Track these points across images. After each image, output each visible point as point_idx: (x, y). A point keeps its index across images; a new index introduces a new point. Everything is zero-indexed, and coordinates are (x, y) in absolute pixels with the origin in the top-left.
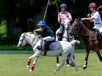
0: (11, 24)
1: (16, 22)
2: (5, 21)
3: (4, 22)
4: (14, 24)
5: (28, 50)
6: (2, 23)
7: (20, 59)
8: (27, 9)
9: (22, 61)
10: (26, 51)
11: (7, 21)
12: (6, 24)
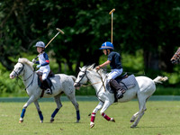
0: (150, 54)
1: (158, 52)
2: (142, 51)
3: (140, 52)
4: (155, 55)
5: (176, 95)
6: (137, 53)
7: (164, 109)
8: (174, 32)
9: (166, 111)
10: (173, 96)
11: (144, 50)
12: (144, 55)
